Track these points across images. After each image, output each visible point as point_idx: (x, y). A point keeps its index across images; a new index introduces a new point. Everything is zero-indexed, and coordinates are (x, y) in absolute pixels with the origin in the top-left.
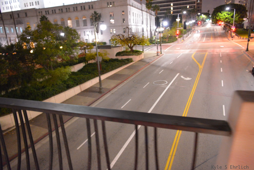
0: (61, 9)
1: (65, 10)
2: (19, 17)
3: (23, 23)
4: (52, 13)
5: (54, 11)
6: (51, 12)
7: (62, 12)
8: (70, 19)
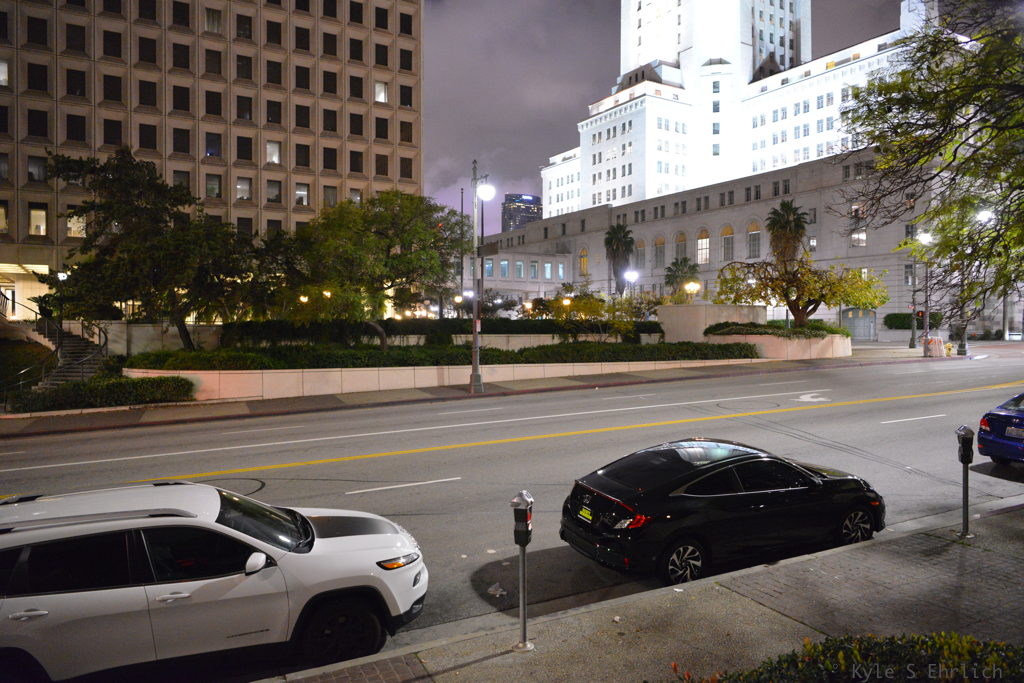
0: (680, 205)
1: (694, 206)
2: (564, 233)
3: (569, 253)
4: (652, 216)
5: (659, 210)
6: (650, 213)
7: (684, 211)
8: (704, 234)
